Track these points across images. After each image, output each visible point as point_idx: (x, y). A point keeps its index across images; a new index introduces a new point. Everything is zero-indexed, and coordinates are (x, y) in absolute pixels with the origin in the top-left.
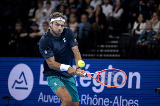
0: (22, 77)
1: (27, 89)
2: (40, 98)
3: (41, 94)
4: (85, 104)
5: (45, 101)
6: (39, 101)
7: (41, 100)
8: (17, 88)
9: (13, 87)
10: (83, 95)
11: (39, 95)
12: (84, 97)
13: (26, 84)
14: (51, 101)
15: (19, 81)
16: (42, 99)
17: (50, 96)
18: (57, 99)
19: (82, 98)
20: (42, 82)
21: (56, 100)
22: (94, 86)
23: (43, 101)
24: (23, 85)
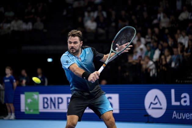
0: (156, 99)
1: (161, 108)
2: (174, 116)
3: (175, 112)
5: (179, 118)
6: (173, 117)
7: (175, 118)
11: (173, 114)
13: (161, 105)
14: (184, 118)
16: (176, 116)
20: (174, 103)
21: (188, 117)
23: (177, 118)
24: (158, 106)
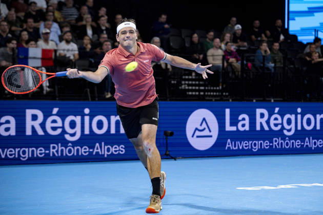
4: (278, 147)
8: (198, 137)
9: (193, 136)
10: (274, 139)
12: (276, 141)
15: (201, 128)
17: (239, 142)
18: (248, 145)
19: (274, 141)
22: (285, 129)
